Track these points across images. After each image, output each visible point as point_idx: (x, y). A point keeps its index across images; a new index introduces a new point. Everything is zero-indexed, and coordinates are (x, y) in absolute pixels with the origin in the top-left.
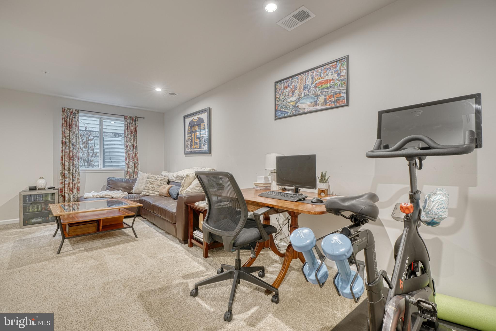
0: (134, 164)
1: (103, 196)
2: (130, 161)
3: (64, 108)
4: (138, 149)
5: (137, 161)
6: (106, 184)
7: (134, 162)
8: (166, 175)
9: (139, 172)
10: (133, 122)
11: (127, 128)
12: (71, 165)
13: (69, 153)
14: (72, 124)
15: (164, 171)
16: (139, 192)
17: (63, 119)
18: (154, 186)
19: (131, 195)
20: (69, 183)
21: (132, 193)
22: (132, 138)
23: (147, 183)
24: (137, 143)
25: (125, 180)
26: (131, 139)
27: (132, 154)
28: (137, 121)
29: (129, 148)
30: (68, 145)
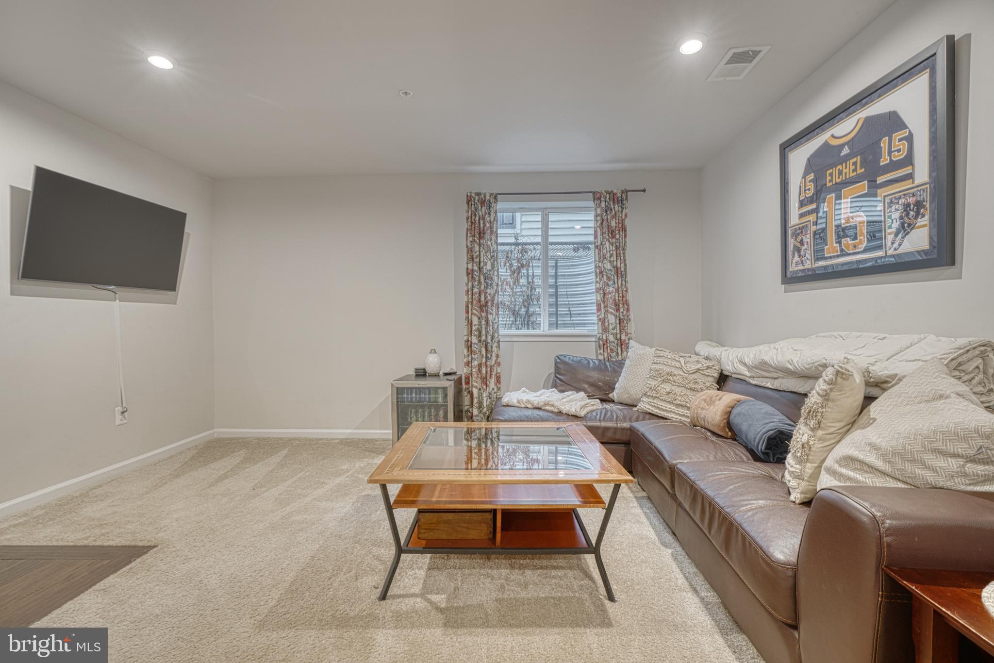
0: (618, 322)
1: (539, 406)
2: (607, 311)
3: (469, 194)
4: (629, 278)
5: (625, 312)
6: (553, 370)
7: (618, 314)
8: (711, 356)
9: (632, 343)
10: (616, 207)
11: (602, 224)
12: (483, 322)
13: (480, 295)
14: (484, 229)
15: (702, 340)
16: (629, 402)
17: (468, 219)
18: (673, 388)
19: (607, 406)
20: (480, 365)
21: (613, 401)
22: (614, 248)
23: (653, 378)
24: (627, 262)
25: (595, 363)
26: (610, 252)
27: (612, 292)
28: (625, 202)
29: (605, 277)
30: (477, 278)
